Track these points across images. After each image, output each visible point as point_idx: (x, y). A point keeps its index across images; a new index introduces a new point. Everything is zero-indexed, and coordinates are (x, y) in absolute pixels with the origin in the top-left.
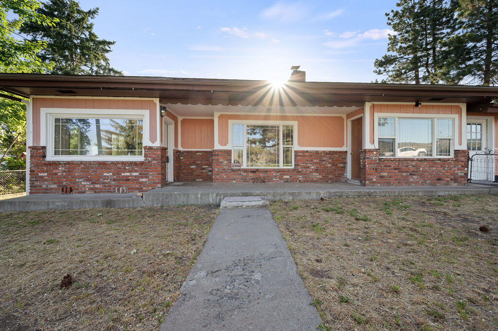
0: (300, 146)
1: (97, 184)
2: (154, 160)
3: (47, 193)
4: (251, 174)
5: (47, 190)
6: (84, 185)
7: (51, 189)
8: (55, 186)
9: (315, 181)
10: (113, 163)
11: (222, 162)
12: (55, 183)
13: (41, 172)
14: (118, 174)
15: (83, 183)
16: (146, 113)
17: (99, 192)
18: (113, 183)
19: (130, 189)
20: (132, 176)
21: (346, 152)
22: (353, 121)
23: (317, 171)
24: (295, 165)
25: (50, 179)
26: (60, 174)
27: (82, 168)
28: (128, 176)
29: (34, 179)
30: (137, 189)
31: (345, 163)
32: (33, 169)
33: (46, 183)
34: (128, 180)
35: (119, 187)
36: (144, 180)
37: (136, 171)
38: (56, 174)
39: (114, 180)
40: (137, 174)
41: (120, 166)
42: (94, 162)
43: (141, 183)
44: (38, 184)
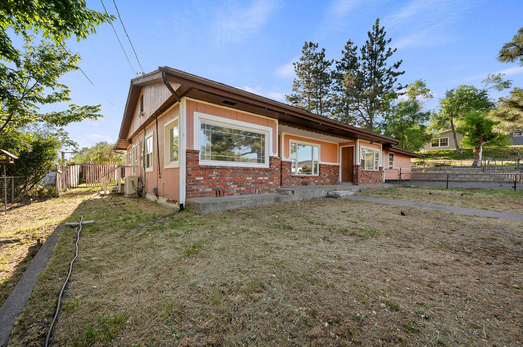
0: (322, 161)
1: (242, 187)
2: (277, 167)
3: (202, 196)
4: (301, 180)
5: (203, 193)
6: (233, 188)
7: (207, 193)
8: (210, 190)
9: (328, 184)
10: (254, 169)
11: (287, 171)
12: (210, 187)
13: (198, 176)
14: (256, 178)
15: (232, 186)
16: (270, 129)
17: (243, 194)
18: (253, 185)
19: (264, 190)
20: (264, 180)
21: (339, 166)
22: (342, 148)
23: (328, 177)
24: (320, 173)
25: (206, 182)
26: (214, 178)
27: (231, 173)
28: (261, 180)
29: (192, 183)
30: (268, 190)
31: (338, 173)
32: (190, 173)
33: (202, 187)
34: (262, 183)
35: (256, 188)
36: (271, 183)
37: (267, 176)
38: (210, 178)
39: (253, 183)
40: (267, 178)
41: (257, 171)
42: (241, 167)
43: (270, 185)
44: (195, 188)
